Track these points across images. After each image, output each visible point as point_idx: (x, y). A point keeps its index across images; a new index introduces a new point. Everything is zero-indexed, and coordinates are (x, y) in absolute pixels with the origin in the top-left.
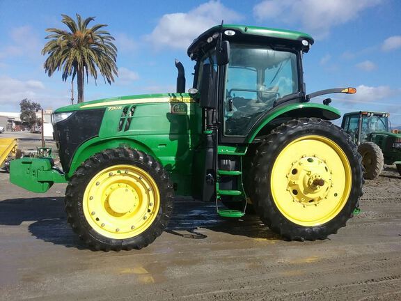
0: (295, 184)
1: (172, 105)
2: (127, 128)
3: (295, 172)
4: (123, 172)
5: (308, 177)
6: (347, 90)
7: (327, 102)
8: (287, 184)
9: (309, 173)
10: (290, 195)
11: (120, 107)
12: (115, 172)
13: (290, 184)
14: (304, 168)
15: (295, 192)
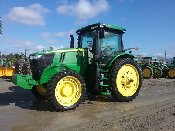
0: (123, 82)
1: (78, 52)
2: (63, 62)
3: (123, 77)
4: (68, 79)
5: (127, 79)
6: (136, 49)
7: (130, 52)
8: (121, 82)
9: (128, 78)
10: (122, 86)
11: (60, 53)
12: (65, 79)
13: (122, 82)
14: (126, 76)
15: (123, 85)
